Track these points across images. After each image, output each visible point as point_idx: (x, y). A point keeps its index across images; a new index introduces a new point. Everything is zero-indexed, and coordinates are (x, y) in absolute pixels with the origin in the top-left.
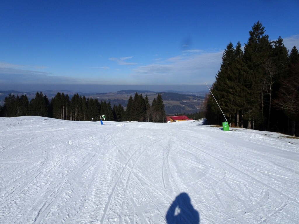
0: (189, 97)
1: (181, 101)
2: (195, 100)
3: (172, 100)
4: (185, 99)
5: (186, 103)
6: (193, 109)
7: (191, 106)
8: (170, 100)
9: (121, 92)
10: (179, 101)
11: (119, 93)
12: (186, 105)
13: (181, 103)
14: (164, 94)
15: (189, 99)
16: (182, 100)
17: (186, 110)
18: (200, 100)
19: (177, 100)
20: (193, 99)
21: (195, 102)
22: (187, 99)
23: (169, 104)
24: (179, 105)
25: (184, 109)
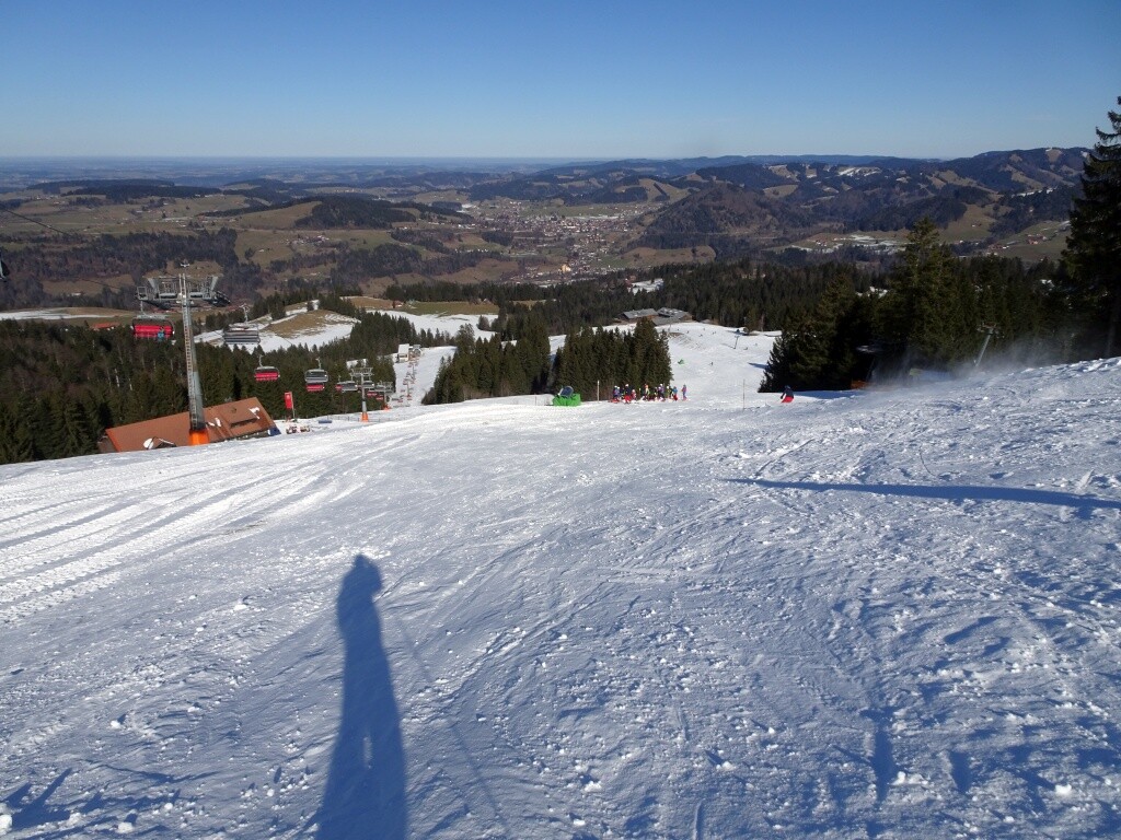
0: (409, 210)
1: (391, 227)
2: (432, 221)
3: (360, 223)
4: (401, 219)
5: (410, 233)
6: (444, 255)
7: (430, 244)
8: (351, 223)
10: (383, 226)
12: (415, 243)
13: (393, 236)
14: (319, 203)
15: (410, 218)
16: (394, 225)
17: (424, 259)
18: (445, 219)
19: (376, 226)
20: (423, 217)
21: (438, 230)
22: (408, 220)
23: (354, 240)
24: (393, 242)
25: (415, 255)
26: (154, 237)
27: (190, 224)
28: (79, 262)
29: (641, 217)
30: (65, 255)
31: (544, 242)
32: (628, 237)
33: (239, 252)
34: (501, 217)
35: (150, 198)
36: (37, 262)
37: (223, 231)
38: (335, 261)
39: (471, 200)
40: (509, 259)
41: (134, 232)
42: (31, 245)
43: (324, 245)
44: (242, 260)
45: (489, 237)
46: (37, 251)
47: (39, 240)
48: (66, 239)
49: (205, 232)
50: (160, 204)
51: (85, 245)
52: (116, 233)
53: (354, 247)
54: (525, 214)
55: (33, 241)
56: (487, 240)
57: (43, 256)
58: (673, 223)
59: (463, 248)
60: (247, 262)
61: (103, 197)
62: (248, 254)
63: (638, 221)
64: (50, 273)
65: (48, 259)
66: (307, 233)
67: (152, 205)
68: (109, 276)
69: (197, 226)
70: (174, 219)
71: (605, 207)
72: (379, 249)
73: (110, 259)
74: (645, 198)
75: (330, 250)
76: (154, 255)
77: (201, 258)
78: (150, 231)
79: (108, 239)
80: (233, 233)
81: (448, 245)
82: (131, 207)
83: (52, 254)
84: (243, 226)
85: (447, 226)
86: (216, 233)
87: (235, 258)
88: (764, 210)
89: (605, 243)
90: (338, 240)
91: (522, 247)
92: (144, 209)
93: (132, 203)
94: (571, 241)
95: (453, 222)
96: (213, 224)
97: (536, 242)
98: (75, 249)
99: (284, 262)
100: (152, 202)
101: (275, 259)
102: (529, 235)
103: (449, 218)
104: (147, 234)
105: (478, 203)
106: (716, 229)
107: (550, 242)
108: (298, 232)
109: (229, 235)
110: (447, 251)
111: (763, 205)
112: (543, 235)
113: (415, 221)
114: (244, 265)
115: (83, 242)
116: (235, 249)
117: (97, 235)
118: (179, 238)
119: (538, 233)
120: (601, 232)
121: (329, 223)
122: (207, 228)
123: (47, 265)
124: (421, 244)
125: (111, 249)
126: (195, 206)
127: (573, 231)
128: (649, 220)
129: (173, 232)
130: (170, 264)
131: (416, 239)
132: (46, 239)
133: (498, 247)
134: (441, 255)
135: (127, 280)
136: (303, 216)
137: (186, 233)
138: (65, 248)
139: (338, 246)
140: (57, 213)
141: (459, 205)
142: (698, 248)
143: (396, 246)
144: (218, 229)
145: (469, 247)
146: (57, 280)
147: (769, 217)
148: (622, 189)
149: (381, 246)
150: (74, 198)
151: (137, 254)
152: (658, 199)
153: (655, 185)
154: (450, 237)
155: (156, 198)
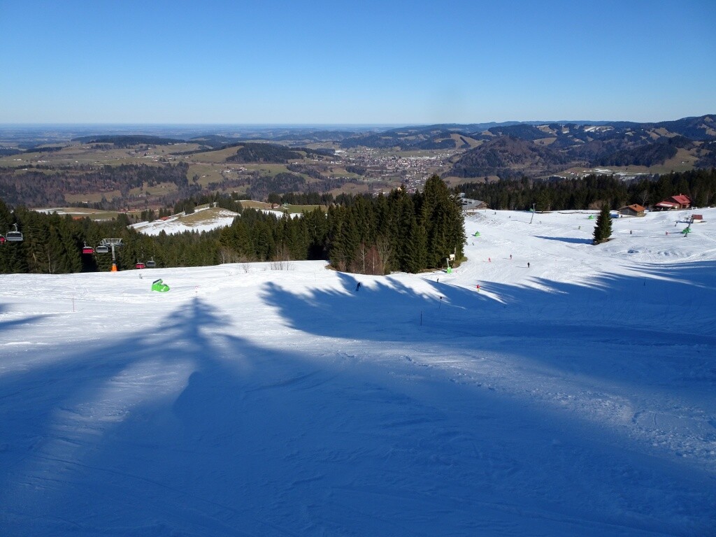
0: (300, 152)
1: (287, 162)
2: (314, 159)
3: (267, 160)
4: (294, 156)
5: (299, 166)
6: (320, 180)
7: (310, 173)
8: (261, 160)
9: (103, 144)
10: (282, 162)
11: (98, 147)
12: (302, 173)
13: (288, 168)
14: (242, 147)
16: (289, 161)
17: (307, 182)
18: (323, 158)
19: (277, 161)
20: (308, 156)
21: (317, 165)
22: (298, 158)
23: (263, 170)
24: (288, 171)
25: (302, 180)
26: (136, 167)
27: (160, 160)
28: (89, 182)
29: (451, 158)
30: (80, 178)
31: (387, 173)
32: (442, 170)
33: (189, 177)
34: (360, 158)
35: (140, 145)
36: (62, 182)
37: (181, 164)
38: (249, 184)
39: (342, 147)
40: (363, 183)
41: (125, 164)
42: (60, 172)
43: (243, 173)
44: (191, 182)
45: (350, 169)
46: (63, 175)
47: (65, 168)
48: (82, 168)
49: (169, 165)
50: (146, 149)
51: (93, 172)
52: (113, 165)
53: (262, 175)
54: (375, 156)
55: (61, 169)
56: (349, 171)
57: (66, 178)
58: (472, 160)
59: (333, 176)
60: (194, 184)
61: (112, 144)
62: (195, 179)
63: (449, 160)
64: (70, 189)
65: (70, 180)
66: (233, 165)
67: (141, 149)
68: (107, 191)
69: (165, 161)
70: (152, 157)
71: (428, 151)
72: (279, 176)
73: (108, 181)
74: (454, 146)
75: (247, 176)
76: (136, 178)
77: (165, 181)
78: (135, 164)
79: (108, 168)
80: (187, 165)
81: (323, 174)
82: (128, 150)
83: (73, 177)
84: (192, 161)
85: (324, 162)
86: (176, 165)
87: (186, 181)
88: (534, 153)
89: (427, 174)
90: (252, 170)
91: (372, 176)
92: (136, 151)
93: (129, 148)
94: (404, 172)
95: (327, 160)
96: (175, 160)
97: (381, 173)
98: (87, 174)
99: (217, 184)
100: (141, 147)
101: (211, 181)
102: (377, 168)
103: (325, 157)
104: (132, 166)
105: (346, 149)
106: (501, 164)
107: (391, 173)
108: (227, 165)
109: (184, 166)
110: (322, 178)
111: (533, 150)
112: (386, 169)
113: (302, 159)
114: (191, 185)
115: (92, 170)
116: (187, 176)
117: (102, 165)
118: (152, 168)
119: (383, 167)
120: (424, 167)
121: (247, 160)
122: (171, 162)
123: (69, 183)
124: (305, 173)
125: (109, 174)
126: (167, 149)
127: (406, 166)
128: (457, 159)
129: (149, 164)
130: (145, 184)
131: (303, 170)
132: (70, 168)
133: (356, 176)
134: (318, 180)
135: (118, 194)
136: (232, 155)
137: (157, 165)
138: (81, 173)
139: (252, 174)
140: (84, 153)
141: (334, 151)
142: (489, 177)
143: (289, 174)
144: (177, 162)
145: (337, 175)
146: (75, 194)
147: (538, 158)
148: (439, 141)
149: (280, 174)
150: (94, 144)
151: (125, 178)
152: (462, 147)
153: (461, 138)
154: (325, 169)
155: (144, 145)
